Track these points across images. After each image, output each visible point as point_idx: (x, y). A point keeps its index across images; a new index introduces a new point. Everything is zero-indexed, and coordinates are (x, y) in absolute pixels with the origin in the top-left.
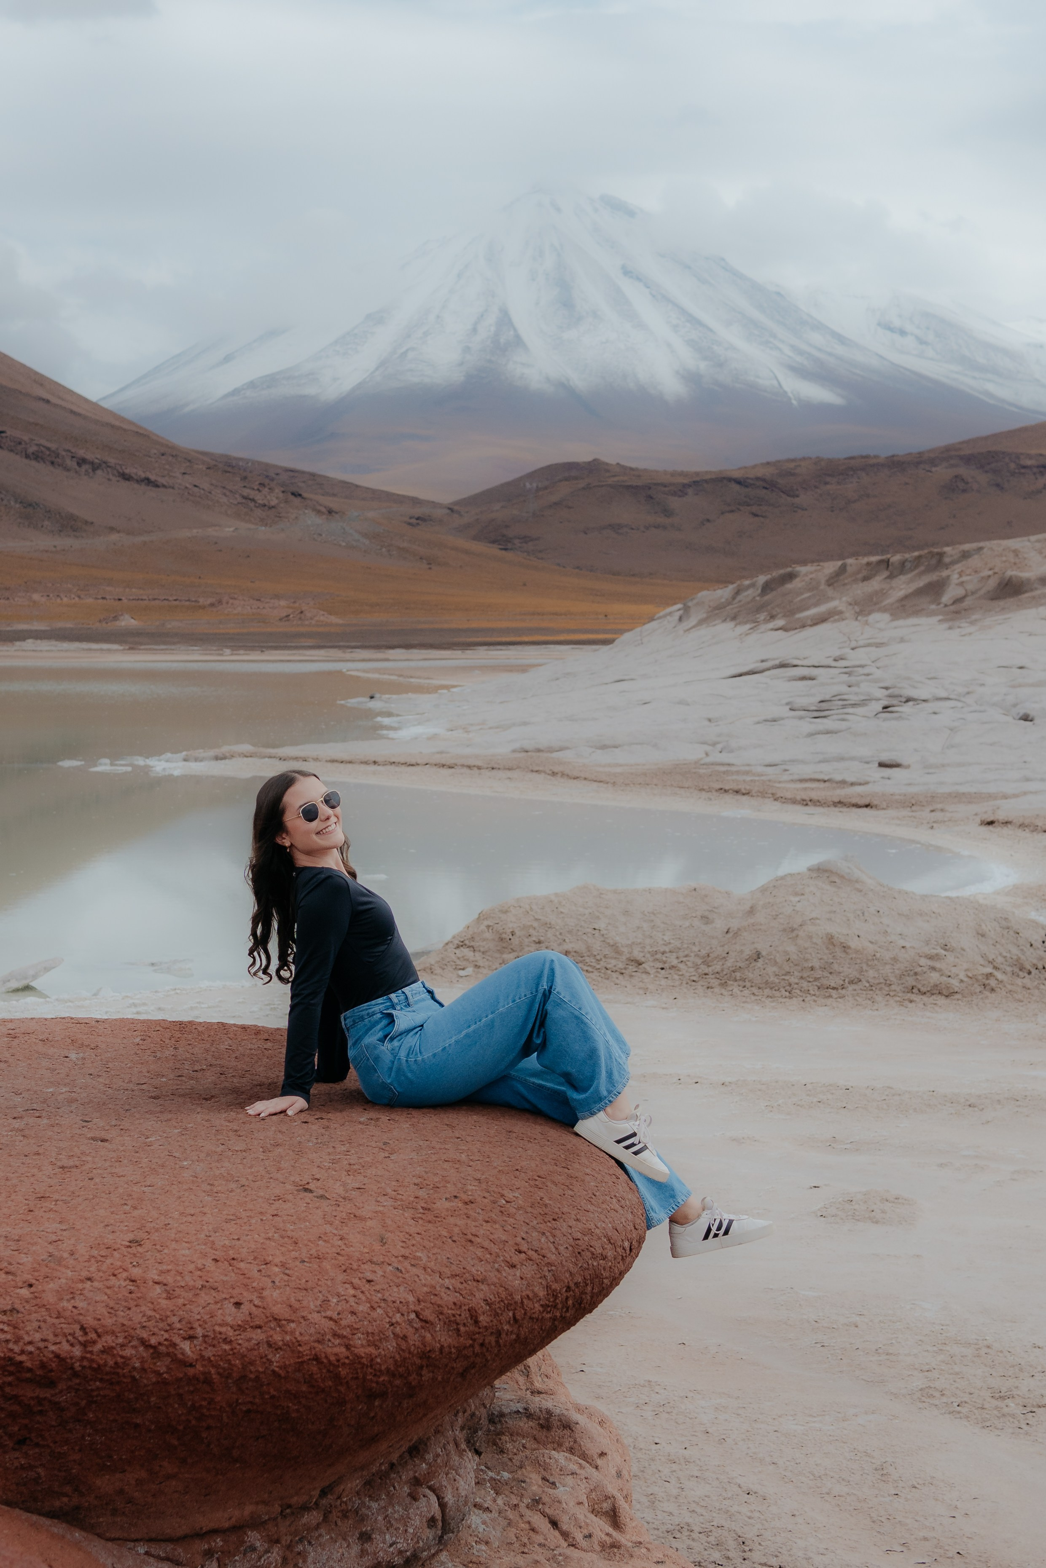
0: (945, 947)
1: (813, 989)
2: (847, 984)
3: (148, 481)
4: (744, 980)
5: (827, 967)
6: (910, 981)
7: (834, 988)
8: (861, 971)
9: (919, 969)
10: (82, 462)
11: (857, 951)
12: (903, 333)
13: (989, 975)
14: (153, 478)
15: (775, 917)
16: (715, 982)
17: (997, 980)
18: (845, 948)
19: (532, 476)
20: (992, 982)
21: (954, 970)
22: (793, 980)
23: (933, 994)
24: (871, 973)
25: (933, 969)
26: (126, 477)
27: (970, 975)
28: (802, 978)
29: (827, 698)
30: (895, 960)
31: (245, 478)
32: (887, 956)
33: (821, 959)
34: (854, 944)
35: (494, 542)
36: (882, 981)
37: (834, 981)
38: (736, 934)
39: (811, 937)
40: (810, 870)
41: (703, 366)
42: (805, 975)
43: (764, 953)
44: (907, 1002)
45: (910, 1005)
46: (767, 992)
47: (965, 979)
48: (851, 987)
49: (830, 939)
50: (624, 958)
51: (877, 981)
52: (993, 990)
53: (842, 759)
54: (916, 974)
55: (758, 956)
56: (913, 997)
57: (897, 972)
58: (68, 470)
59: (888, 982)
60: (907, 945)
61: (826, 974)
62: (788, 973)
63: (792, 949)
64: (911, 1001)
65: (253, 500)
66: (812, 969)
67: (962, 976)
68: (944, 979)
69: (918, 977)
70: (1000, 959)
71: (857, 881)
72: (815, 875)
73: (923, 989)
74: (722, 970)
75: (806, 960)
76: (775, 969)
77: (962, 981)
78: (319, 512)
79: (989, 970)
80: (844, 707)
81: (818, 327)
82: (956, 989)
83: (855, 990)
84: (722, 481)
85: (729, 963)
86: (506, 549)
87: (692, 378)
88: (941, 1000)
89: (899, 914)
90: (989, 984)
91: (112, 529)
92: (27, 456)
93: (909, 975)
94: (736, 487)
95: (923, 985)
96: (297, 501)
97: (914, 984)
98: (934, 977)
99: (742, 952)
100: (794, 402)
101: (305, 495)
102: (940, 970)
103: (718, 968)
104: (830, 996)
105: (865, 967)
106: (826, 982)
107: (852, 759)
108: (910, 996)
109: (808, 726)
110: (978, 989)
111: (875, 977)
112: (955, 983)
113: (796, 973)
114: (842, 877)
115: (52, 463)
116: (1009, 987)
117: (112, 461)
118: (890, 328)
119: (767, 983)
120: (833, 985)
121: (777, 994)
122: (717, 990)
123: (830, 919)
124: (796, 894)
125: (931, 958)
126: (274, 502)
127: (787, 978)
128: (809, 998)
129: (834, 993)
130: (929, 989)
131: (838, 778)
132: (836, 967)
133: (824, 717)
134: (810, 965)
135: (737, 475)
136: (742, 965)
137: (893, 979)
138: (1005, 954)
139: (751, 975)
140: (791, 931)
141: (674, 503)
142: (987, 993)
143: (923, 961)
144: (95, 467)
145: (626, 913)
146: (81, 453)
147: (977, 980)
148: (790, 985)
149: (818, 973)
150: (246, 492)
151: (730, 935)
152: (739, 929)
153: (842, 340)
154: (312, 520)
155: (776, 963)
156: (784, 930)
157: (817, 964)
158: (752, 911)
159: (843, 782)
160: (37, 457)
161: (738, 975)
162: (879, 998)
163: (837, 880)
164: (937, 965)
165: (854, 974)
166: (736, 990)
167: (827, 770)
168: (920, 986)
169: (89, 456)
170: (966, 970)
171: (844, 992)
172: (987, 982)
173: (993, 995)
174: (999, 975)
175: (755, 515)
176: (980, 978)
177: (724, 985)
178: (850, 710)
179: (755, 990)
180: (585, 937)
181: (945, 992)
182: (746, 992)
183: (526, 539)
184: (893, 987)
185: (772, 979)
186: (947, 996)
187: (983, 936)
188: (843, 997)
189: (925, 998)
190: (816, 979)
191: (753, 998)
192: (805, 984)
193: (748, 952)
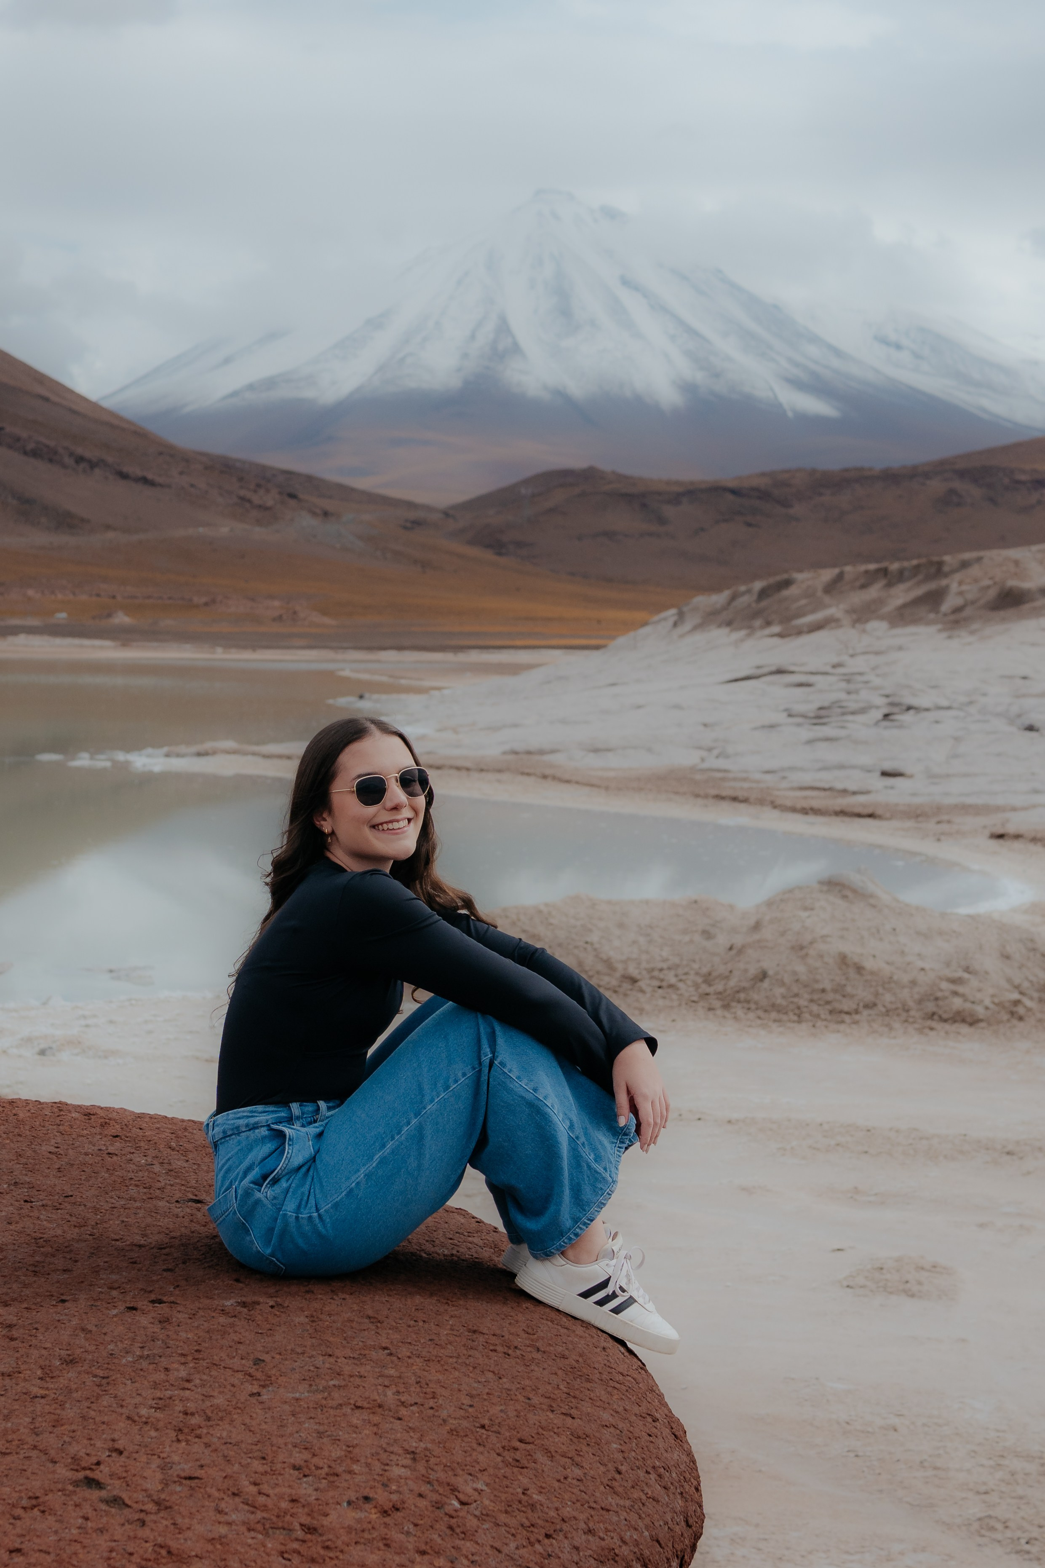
0: (967, 970)
1: (824, 1014)
2: (861, 1008)
4: (748, 1002)
5: (840, 990)
6: (930, 1007)
7: (847, 1013)
8: (877, 994)
9: (939, 994)
11: (872, 973)
13: (1017, 1003)
15: (783, 934)
16: (717, 1004)
17: (1025, 1007)
18: (859, 969)
20: (1021, 1010)
21: (979, 996)
22: (802, 1002)
23: (955, 1022)
24: (888, 997)
25: (955, 993)
27: (996, 1000)
28: (812, 1001)
29: (826, 704)
30: (913, 983)
32: (906, 978)
33: (832, 980)
34: (869, 964)
35: (487, 546)
36: (899, 1005)
37: (847, 1005)
38: (741, 951)
39: (821, 956)
40: (821, 883)
41: (697, 374)
42: (815, 997)
43: (770, 973)
44: (927, 1031)
45: (932, 1033)
46: (774, 1015)
47: (991, 1006)
48: (865, 1013)
49: (843, 960)
50: (618, 975)
51: (894, 1006)
52: (1021, 1019)
53: (841, 767)
54: (937, 999)
55: (764, 975)
56: (933, 1024)
57: (916, 997)
59: (906, 1008)
60: (927, 966)
61: (838, 997)
62: (796, 995)
63: (801, 969)
64: (932, 1029)
66: (823, 991)
67: (987, 1002)
68: (968, 1005)
69: (941, 1003)
70: (1026, 984)
71: (872, 896)
72: (825, 888)
73: (945, 1016)
74: (725, 990)
75: (817, 981)
76: (782, 990)
77: (987, 1008)
79: (1016, 996)
80: (843, 714)
82: (981, 1017)
83: (870, 1015)
84: (717, 491)
85: (732, 983)
86: (498, 555)
88: (965, 1029)
89: (918, 933)
90: (1016, 1012)
93: (929, 1000)
94: (730, 497)
95: (945, 1012)
97: (935, 1009)
98: (957, 1003)
99: (746, 971)
102: (963, 996)
103: (720, 987)
104: (843, 1022)
105: (881, 990)
106: (837, 1006)
107: (853, 767)
108: (929, 1023)
109: (806, 733)
110: (1005, 1016)
111: (891, 1003)
112: (980, 1011)
113: (806, 996)
114: (855, 891)
116: (1039, 1015)
119: (773, 1005)
120: (846, 1009)
121: (785, 1017)
122: (719, 1012)
123: (842, 937)
124: (806, 909)
125: (953, 981)
127: (795, 1000)
128: (819, 1023)
129: (847, 1018)
130: (951, 1015)
131: (839, 786)
132: (849, 989)
133: (824, 724)
134: (821, 986)
135: (732, 485)
136: (745, 984)
137: (911, 1004)
138: (1031, 978)
139: (756, 997)
140: (799, 949)
141: (669, 511)
142: (1015, 1022)
143: (944, 985)
145: (621, 926)
147: (1004, 1007)
148: (799, 1008)
149: (830, 996)
151: (733, 952)
152: (743, 947)
155: (783, 984)
156: (793, 948)
157: (828, 986)
158: (757, 927)
159: (845, 792)
161: (742, 996)
162: (897, 1025)
163: (849, 893)
164: (960, 989)
165: (869, 997)
166: (740, 1013)
167: (826, 779)
168: (940, 1012)
170: (993, 996)
171: (857, 1017)
172: (1015, 1009)
173: (1021, 1025)
174: (1028, 1003)
175: (746, 524)
176: (1007, 1004)
177: (726, 1007)
178: (850, 718)
179: (760, 1013)
180: (576, 951)
181: (968, 1019)
182: (751, 1015)
184: (912, 1013)
185: (779, 1001)
186: (971, 1024)
187: (1008, 957)
188: (856, 1022)
189: (947, 1026)
190: (828, 1003)
191: (759, 1022)
192: (815, 1008)
193: (753, 971)
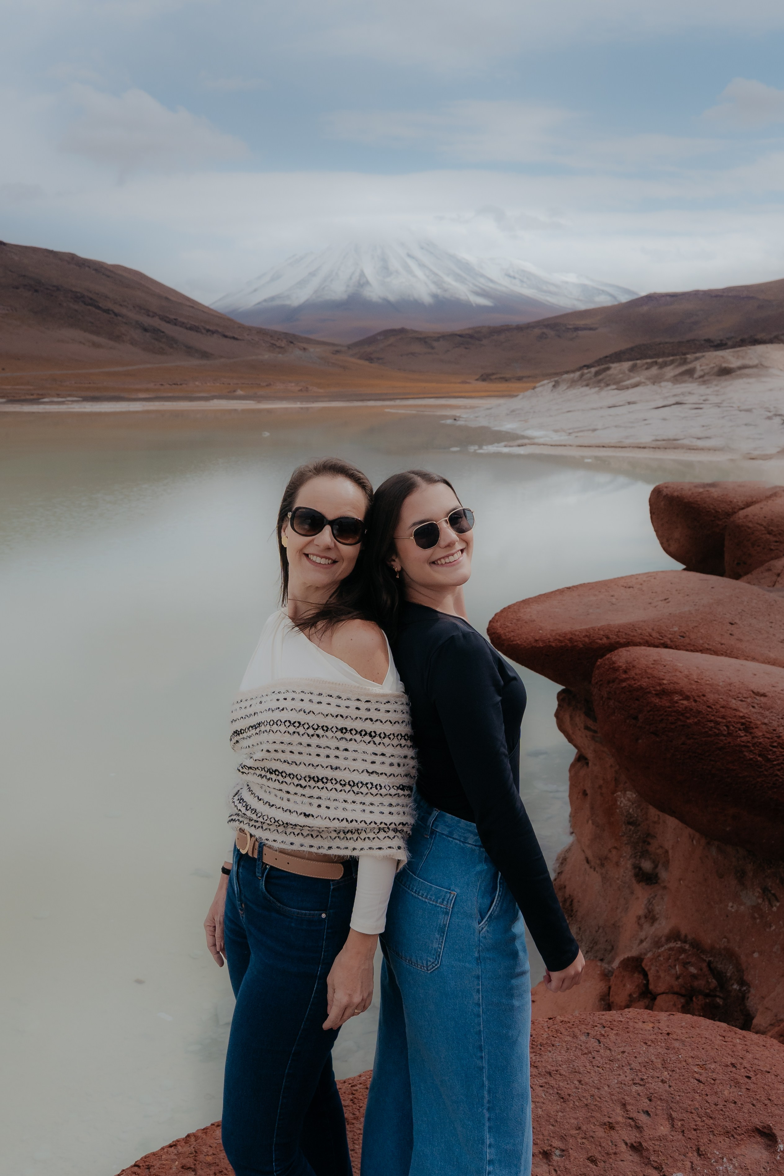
3: (234, 338)
10: (208, 331)
12: (514, 278)
14: (236, 336)
19: (380, 334)
26: (225, 336)
31: (271, 336)
35: (366, 360)
41: (439, 292)
58: (202, 333)
65: (275, 345)
78: (300, 349)
81: (483, 276)
84: (453, 335)
86: (371, 363)
87: (435, 296)
91: (221, 357)
92: (187, 328)
94: (458, 338)
96: (292, 345)
100: (474, 305)
101: (294, 342)
115: (197, 331)
117: (220, 330)
118: (509, 276)
126: (283, 345)
135: (458, 333)
141: (435, 344)
144: (213, 332)
146: (208, 327)
150: (273, 342)
153: (492, 281)
154: (298, 352)
160: (191, 329)
169: (211, 328)
175: (466, 348)
183: (378, 359)
